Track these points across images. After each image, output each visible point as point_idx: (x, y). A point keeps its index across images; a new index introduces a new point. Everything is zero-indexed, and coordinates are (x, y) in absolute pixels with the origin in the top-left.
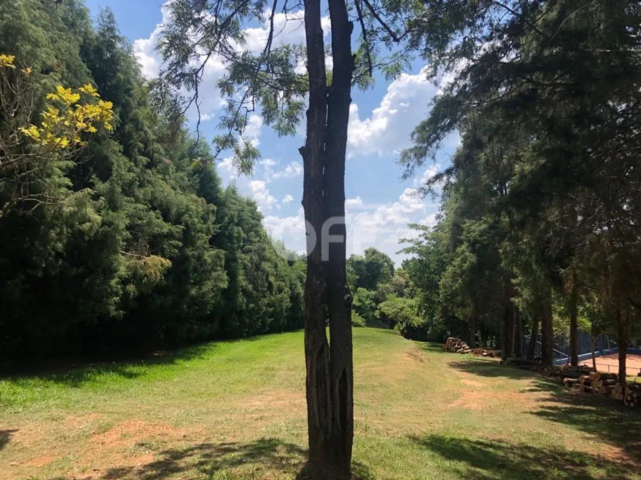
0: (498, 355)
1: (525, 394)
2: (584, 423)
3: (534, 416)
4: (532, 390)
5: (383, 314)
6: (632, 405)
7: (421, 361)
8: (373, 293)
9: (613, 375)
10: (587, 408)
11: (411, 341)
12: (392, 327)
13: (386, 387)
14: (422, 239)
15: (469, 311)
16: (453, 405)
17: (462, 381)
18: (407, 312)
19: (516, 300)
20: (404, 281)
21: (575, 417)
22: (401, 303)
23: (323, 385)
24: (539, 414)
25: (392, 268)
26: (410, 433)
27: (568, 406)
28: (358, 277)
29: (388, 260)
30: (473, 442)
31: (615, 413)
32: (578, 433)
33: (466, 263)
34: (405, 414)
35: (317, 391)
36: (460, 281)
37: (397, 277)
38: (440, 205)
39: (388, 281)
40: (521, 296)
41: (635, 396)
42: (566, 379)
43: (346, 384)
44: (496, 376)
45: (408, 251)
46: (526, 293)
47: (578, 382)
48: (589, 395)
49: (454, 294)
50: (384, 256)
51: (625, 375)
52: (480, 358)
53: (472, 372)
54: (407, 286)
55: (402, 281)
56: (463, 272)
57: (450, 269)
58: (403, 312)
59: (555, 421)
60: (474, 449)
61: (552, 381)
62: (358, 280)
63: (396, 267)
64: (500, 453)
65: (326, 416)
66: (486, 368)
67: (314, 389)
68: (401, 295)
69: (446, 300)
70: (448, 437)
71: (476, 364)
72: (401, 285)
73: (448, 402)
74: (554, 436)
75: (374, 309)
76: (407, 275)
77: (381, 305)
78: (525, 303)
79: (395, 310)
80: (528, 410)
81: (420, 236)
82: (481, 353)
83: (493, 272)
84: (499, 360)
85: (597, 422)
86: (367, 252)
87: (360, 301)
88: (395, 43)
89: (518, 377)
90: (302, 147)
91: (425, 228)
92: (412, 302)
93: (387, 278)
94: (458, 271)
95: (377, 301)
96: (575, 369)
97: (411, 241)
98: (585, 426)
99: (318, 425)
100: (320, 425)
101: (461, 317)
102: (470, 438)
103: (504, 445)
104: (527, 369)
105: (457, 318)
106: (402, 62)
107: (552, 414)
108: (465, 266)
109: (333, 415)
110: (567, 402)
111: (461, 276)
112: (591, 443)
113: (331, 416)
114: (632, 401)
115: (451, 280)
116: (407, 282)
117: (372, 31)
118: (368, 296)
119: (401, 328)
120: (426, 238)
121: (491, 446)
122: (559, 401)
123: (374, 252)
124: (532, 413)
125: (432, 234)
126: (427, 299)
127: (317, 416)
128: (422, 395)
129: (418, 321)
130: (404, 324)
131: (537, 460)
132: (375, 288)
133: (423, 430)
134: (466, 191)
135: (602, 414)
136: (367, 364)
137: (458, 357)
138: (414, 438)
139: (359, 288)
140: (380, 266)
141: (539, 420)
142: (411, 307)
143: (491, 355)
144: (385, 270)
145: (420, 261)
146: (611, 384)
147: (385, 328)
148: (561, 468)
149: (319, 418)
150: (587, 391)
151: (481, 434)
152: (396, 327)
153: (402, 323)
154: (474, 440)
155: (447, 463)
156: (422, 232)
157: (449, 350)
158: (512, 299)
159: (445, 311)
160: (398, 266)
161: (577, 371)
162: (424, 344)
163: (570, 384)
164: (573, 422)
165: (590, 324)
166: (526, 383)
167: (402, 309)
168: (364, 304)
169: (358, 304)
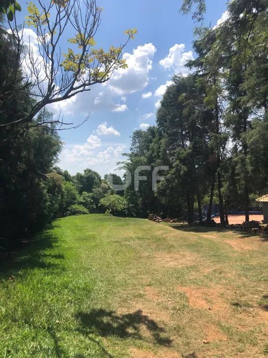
8: (91, 194)
25: (100, 179)
28: (82, 186)
29: (97, 175)
37: (103, 184)
39: (99, 187)
50: (95, 173)
54: (109, 189)
55: (106, 186)
62: (82, 188)
63: (102, 179)
72: (106, 189)
76: (108, 183)
77: (102, 200)
82: (168, 221)
86: (85, 171)
87: (84, 199)
93: (98, 185)
118: (89, 196)
123: (90, 171)
129: (121, 207)
132: (92, 192)
139: (84, 192)
140: (94, 179)
144: (97, 180)
168: (87, 201)
169: (84, 201)
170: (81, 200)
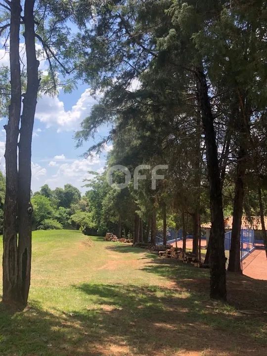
0: (132, 242)
1: (139, 261)
2: (162, 272)
3: (140, 271)
4: (143, 259)
5: (73, 222)
6: (186, 262)
7: (90, 246)
8: (68, 210)
9: (181, 248)
10: (166, 265)
11: (86, 236)
12: (78, 229)
13: (65, 261)
14: (96, 179)
15: (117, 218)
16: (101, 268)
17: (109, 256)
18: (87, 220)
19: (137, 212)
20: (86, 202)
21: (159, 269)
22: (83, 214)
23: (13, 257)
24: (143, 270)
25: (79, 196)
26: (72, 284)
27: (157, 265)
28: (60, 201)
29: (77, 191)
30: (104, 285)
31: (177, 267)
32: (158, 277)
33: (115, 192)
34: (73, 274)
35: (9, 261)
36: (112, 202)
37: (82, 200)
38: (106, 161)
39: (77, 203)
40: (141, 210)
41: (188, 258)
42: (160, 252)
43: (27, 257)
44: (127, 252)
45: (87, 186)
46: (143, 209)
47: (165, 253)
48: (169, 259)
49: (110, 210)
50: (75, 189)
51: (185, 249)
52: (122, 244)
53: (116, 251)
54: (87, 206)
55: (85, 203)
56: (114, 198)
57: (108, 195)
58: (84, 220)
59: (149, 272)
60: (104, 289)
61: (154, 253)
62: (60, 203)
63: (82, 195)
64: (117, 290)
65: (14, 274)
66: (123, 249)
67: (7, 260)
68: (84, 210)
69: (106, 213)
70: (92, 284)
71: (119, 247)
72: (84, 205)
73: (99, 267)
74: (146, 279)
75: (68, 219)
76: (88, 200)
77: (72, 216)
78: (142, 213)
79: (79, 219)
80: (138, 268)
81: (95, 178)
82: (123, 241)
83: (128, 198)
84: (131, 244)
85: (168, 271)
86: (65, 186)
87: (60, 214)
88: (67, 74)
89: (138, 252)
90: (6, 125)
91: (97, 174)
92: (90, 214)
93: (76, 201)
94: (112, 197)
95: (70, 214)
96: (165, 246)
97: (90, 180)
98: (162, 274)
99: (9, 280)
100: (10, 279)
101: (113, 222)
102: (104, 284)
103: (120, 285)
104: (144, 248)
105: (111, 222)
106: (73, 85)
107: (149, 269)
108: (115, 194)
109: (18, 273)
110: (157, 263)
111: (113, 200)
112: (162, 281)
113: (17, 275)
114: (186, 260)
115: (108, 201)
116: (88, 204)
117: (56, 66)
118: (65, 212)
119: (83, 229)
120: (98, 179)
121: (114, 287)
122: (153, 263)
123: (70, 186)
124: (139, 269)
125: (101, 177)
126: (97, 213)
127: (8, 275)
128: (85, 264)
129: (92, 225)
130: (85, 227)
131: (134, 291)
132: (69, 207)
133: (80, 281)
134: (117, 155)
135: (171, 268)
136: (57, 249)
137: (111, 244)
138: (74, 286)
139: (60, 207)
140: (73, 194)
141: (142, 272)
142: (89, 217)
143: (128, 242)
144: (76, 197)
145: (94, 192)
146: (179, 253)
147: (74, 229)
148: (143, 294)
149: (10, 276)
150: (169, 257)
151: (109, 281)
152: (80, 229)
153: (83, 226)
154: (106, 285)
155: (88, 297)
156: (95, 176)
157: (107, 240)
158: (136, 211)
159: (106, 219)
160: (83, 194)
161: (166, 248)
162: (95, 238)
163: (162, 254)
164: (158, 272)
165: (175, 224)
166: (142, 255)
167: (84, 219)
168: (62, 216)
169: (59, 216)
170: (57, 215)
